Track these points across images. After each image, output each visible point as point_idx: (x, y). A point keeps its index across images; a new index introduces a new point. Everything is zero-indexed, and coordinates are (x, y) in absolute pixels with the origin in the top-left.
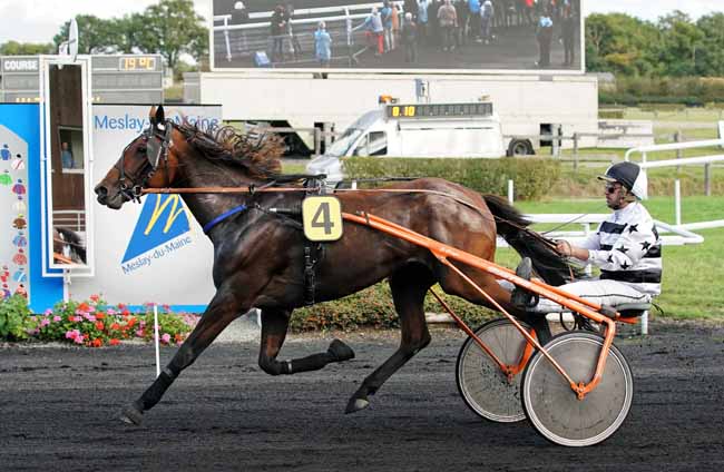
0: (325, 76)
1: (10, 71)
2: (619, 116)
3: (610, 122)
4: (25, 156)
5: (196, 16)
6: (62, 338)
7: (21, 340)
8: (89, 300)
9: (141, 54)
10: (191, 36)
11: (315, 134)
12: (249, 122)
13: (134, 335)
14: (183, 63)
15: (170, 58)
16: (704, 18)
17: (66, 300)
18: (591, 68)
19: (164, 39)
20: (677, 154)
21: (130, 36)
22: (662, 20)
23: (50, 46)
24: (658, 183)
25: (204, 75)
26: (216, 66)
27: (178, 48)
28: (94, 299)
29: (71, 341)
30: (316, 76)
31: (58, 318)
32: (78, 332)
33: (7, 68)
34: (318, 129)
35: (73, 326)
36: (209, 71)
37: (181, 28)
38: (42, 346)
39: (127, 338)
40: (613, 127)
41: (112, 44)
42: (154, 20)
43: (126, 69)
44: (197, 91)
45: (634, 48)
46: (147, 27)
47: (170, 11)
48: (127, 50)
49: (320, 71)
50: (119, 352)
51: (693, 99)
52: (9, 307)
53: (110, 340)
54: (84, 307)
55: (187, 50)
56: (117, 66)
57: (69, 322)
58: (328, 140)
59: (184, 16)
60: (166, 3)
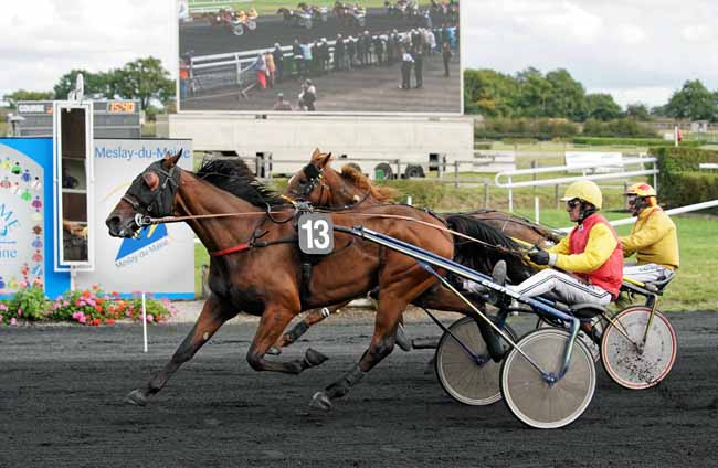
0: (264, 117)
1: (24, 112)
2: (488, 148)
3: (482, 152)
4: (42, 178)
5: (163, 71)
6: (70, 319)
7: (38, 319)
8: (91, 289)
9: (121, 99)
10: (160, 86)
11: (257, 161)
12: (206, 152)
13: (125, 316)
14: (152, 107)
15: (143, 102)
16: (551, 73)
17: (73, 288)
18: (468, 111)
19: (139, 88)
20: (534, 177)
21: (113, 86)
22: (520, 75)
23: (51, 94)
24: (519, 199)
25: (172, 116)
26: (182, 108)
27: (149, 95)
28: (95, 288)
29: (77, 320)
30: (258, 117)
31: (66, 303)
32: (81, 313)
33: (21, 110)
34: (259, 157)
35: (78, 309)
36: (175, 112)
37: (152, 79)
38: (53, 324)
39: (120, 318)
40: (485, 156)
41: (98, 92)
42: (130, 73)
43: (112, 112)
44: (166, 128)
45: (498, 95)
46: (125, 79)
47: (143, 67)
48: (110, 97)
49: (261, 113)
50: (113, 329)
51: (544, 135)
52: (30, 294)
53: (106, 320)
54: (87, 294)
55: (157, 97)
56: (105, 109)
57: (75, 306)
58: (267, 167)
59: (154, 71)
60: (140, 61)
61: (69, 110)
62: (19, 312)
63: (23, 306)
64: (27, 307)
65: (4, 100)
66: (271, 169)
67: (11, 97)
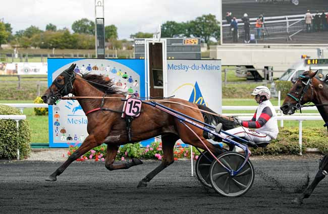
0: (269, 47)
1: (138, 45)
4: (139, 81)
5: (216, 22)
6: (154, 157)
9: (194, 37)
10: (215, 30)
11: (264, 71)
12: (237, 66)
13: (183, 156)
14: (211, 41)
15: (206, 39)
17: (155, 141)
19: (204, 31)
21: (189, 30)
25: (218, 46)
26: (224, 42)
27: (209, 35)
29: (157, 158)
30: (265, 47)
31: (152, 149)
32: (160, 155)
33: (136, 44)
34: (266, 69)
35: (158, 152)
36: (220, 44)
37: (210, 26)
38: (145, 161)
39: (181, 158)
41: (181, 33)
42: (199, 23)
43: (186, 44)
44: (215, 53)
46: (196, 26)
47: (206, 19)
48: (188, 36)
49: (267, 45)
50: (177, 163)
55: (213, 36)
56: (182, 43)
57: (156, 150)
58: (270, 74)
59: (212, 22)
60: (204, 16)
61: (153, 44)
62: (126, 154)
63: (128, 150)
64: (130, 151)
65: (131, 38)
66: (272, 75)
67: (134, 36)
